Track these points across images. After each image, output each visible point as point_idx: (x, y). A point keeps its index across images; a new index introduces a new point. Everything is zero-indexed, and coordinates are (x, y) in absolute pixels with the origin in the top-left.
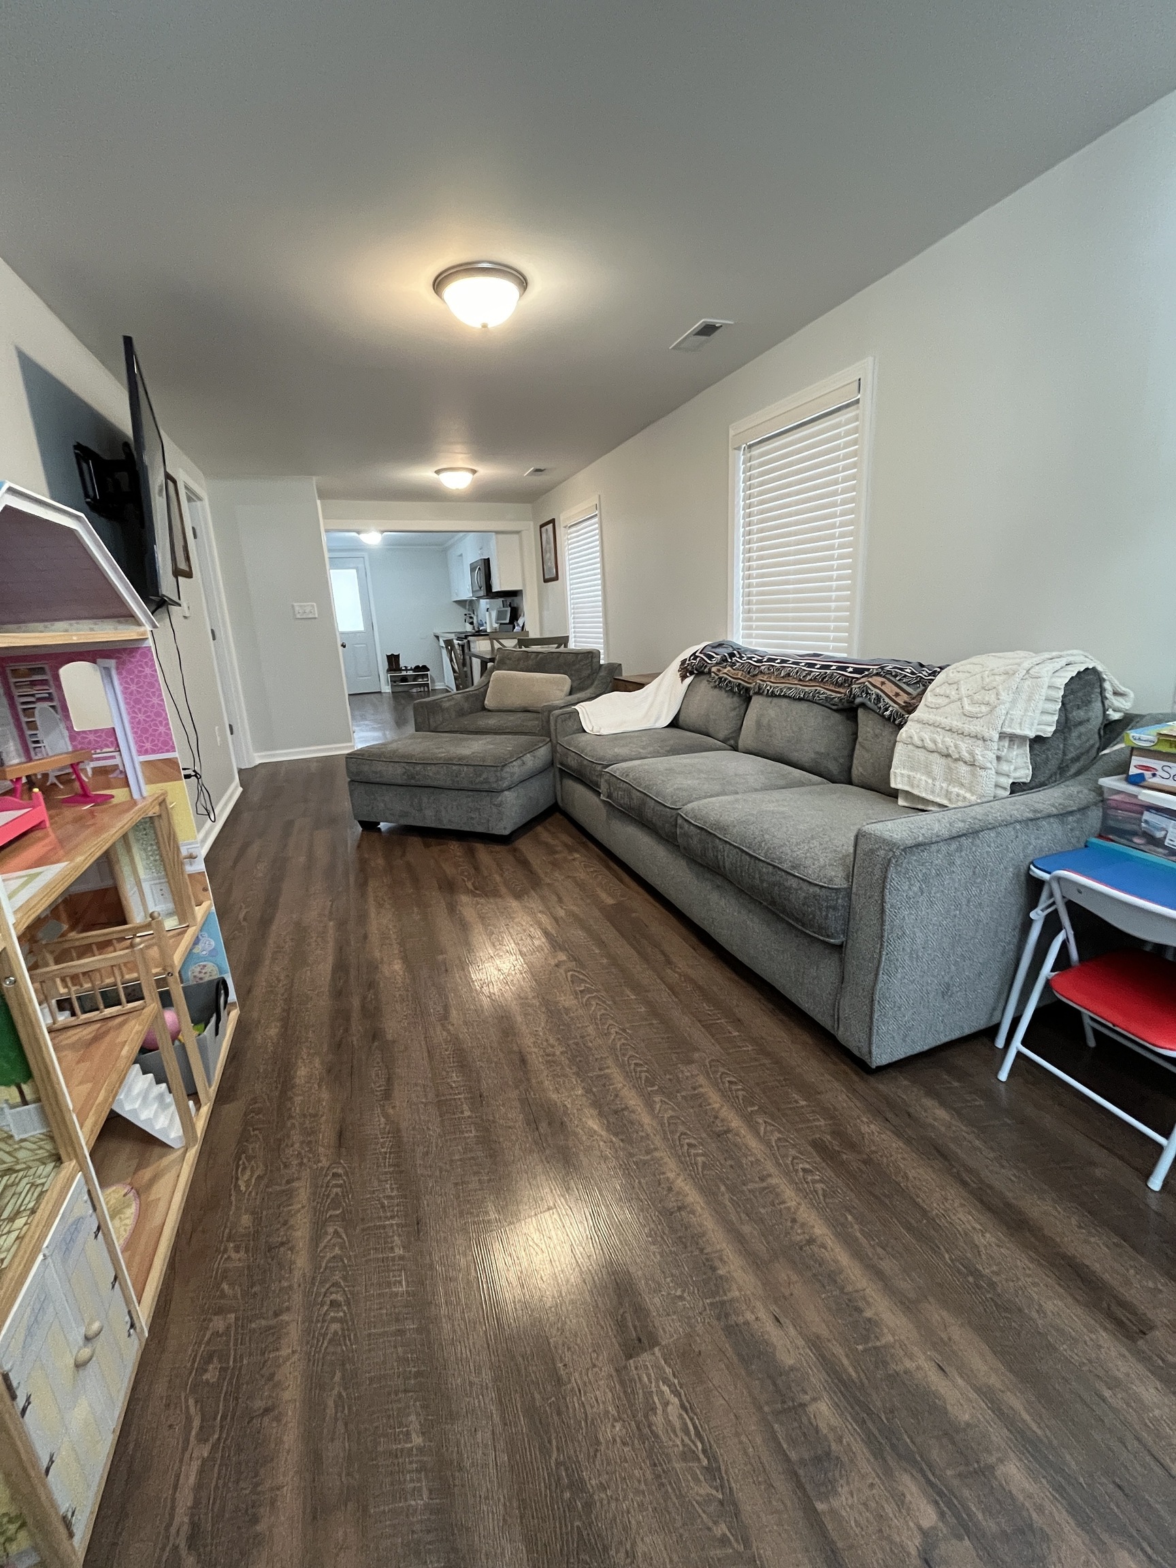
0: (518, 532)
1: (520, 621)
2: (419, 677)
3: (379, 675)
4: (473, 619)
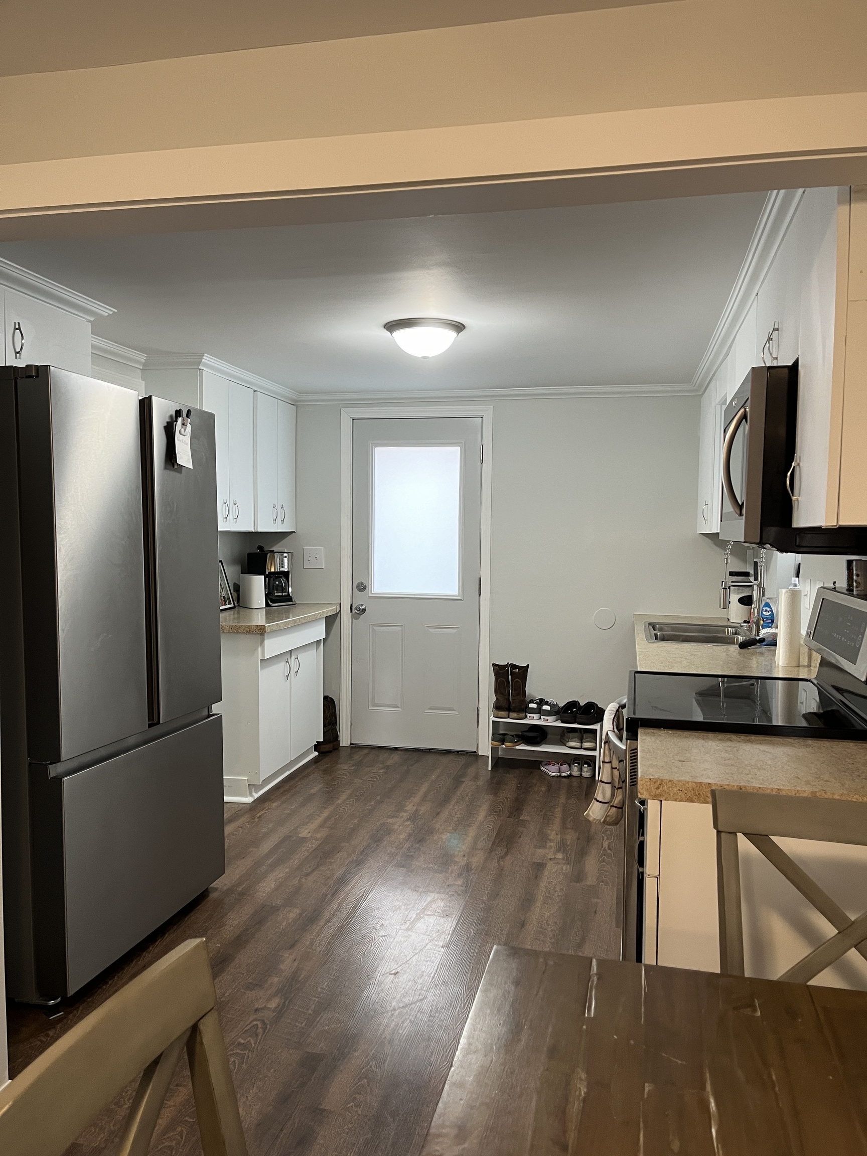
2: (571, 735)
3: (478, 711)
4: (753, 590)
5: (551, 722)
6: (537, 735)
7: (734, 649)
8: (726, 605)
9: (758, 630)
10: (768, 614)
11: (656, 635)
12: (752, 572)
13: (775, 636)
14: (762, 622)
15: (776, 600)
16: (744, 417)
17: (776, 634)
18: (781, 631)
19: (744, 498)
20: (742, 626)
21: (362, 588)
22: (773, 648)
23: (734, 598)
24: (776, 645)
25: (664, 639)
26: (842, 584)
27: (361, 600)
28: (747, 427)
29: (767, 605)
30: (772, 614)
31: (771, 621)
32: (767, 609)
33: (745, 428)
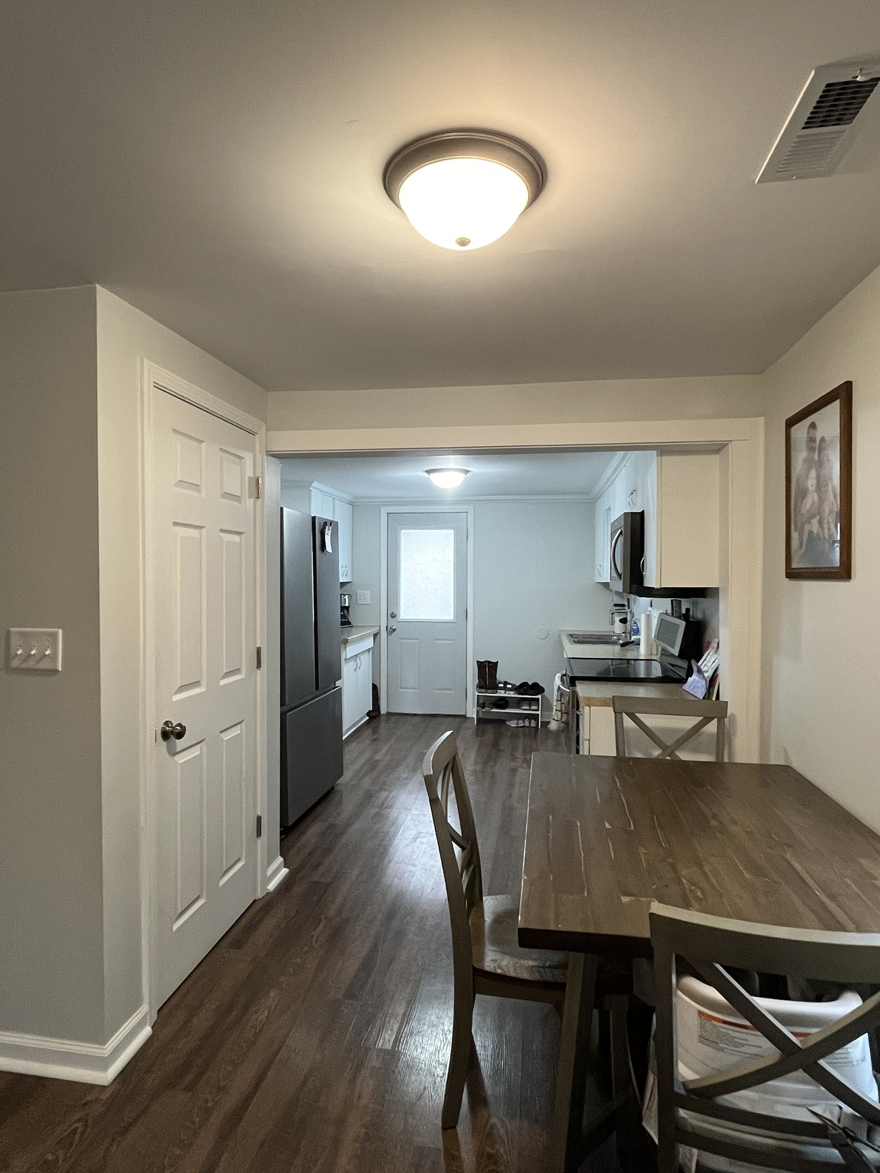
0: (717, 448)
1: (708, 663)
2: (524, 702)
3: (466, 690)
4: (627, 615)
5: (512, 694)
6: (503, 703)
7: (617, 648)
8: (613, 623)
9: (631, 637)
10: (636, 627)
11: (574, 641)
12: (626, 603)
13: (639, 639)
14: (632, 632)
15: (639, 620)
16: (621, 533)
17: (640, 639)
18: (642, 637)
19: (622, 571)
20: (622, 636)
21: (393, 616)
22: (638, 646)
23: (617, 619)
24: (639, 645)
25: (579, 642)
26: (670, 611)
27: (393, 623)
28: (622, 538)
29: (635, 623)
30: (638, 628)
31: (637, 632)
32: (635, 625)
33: (621, 539)
